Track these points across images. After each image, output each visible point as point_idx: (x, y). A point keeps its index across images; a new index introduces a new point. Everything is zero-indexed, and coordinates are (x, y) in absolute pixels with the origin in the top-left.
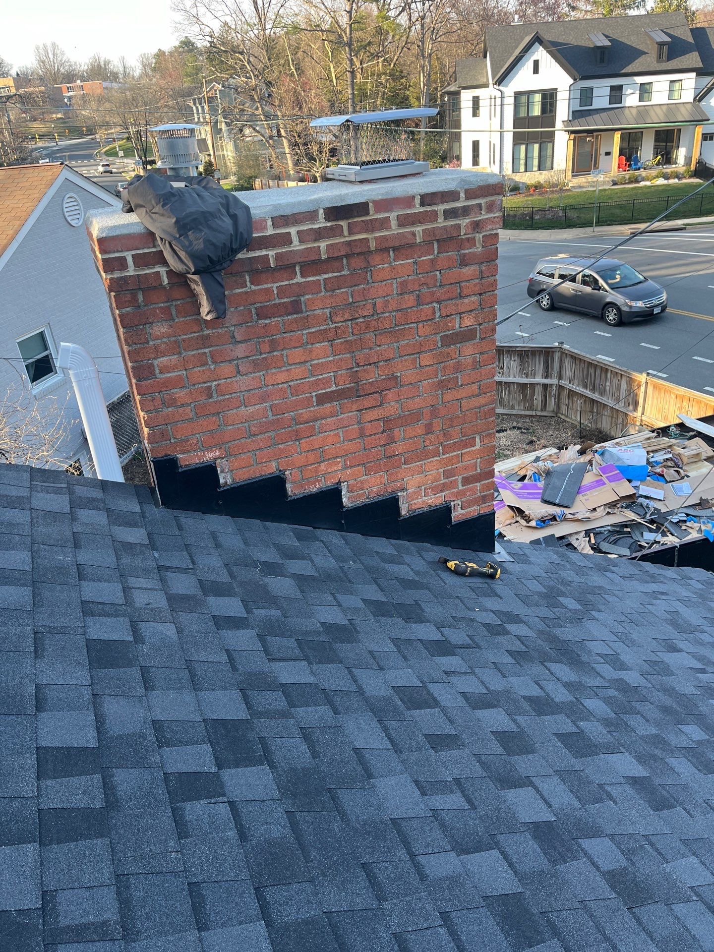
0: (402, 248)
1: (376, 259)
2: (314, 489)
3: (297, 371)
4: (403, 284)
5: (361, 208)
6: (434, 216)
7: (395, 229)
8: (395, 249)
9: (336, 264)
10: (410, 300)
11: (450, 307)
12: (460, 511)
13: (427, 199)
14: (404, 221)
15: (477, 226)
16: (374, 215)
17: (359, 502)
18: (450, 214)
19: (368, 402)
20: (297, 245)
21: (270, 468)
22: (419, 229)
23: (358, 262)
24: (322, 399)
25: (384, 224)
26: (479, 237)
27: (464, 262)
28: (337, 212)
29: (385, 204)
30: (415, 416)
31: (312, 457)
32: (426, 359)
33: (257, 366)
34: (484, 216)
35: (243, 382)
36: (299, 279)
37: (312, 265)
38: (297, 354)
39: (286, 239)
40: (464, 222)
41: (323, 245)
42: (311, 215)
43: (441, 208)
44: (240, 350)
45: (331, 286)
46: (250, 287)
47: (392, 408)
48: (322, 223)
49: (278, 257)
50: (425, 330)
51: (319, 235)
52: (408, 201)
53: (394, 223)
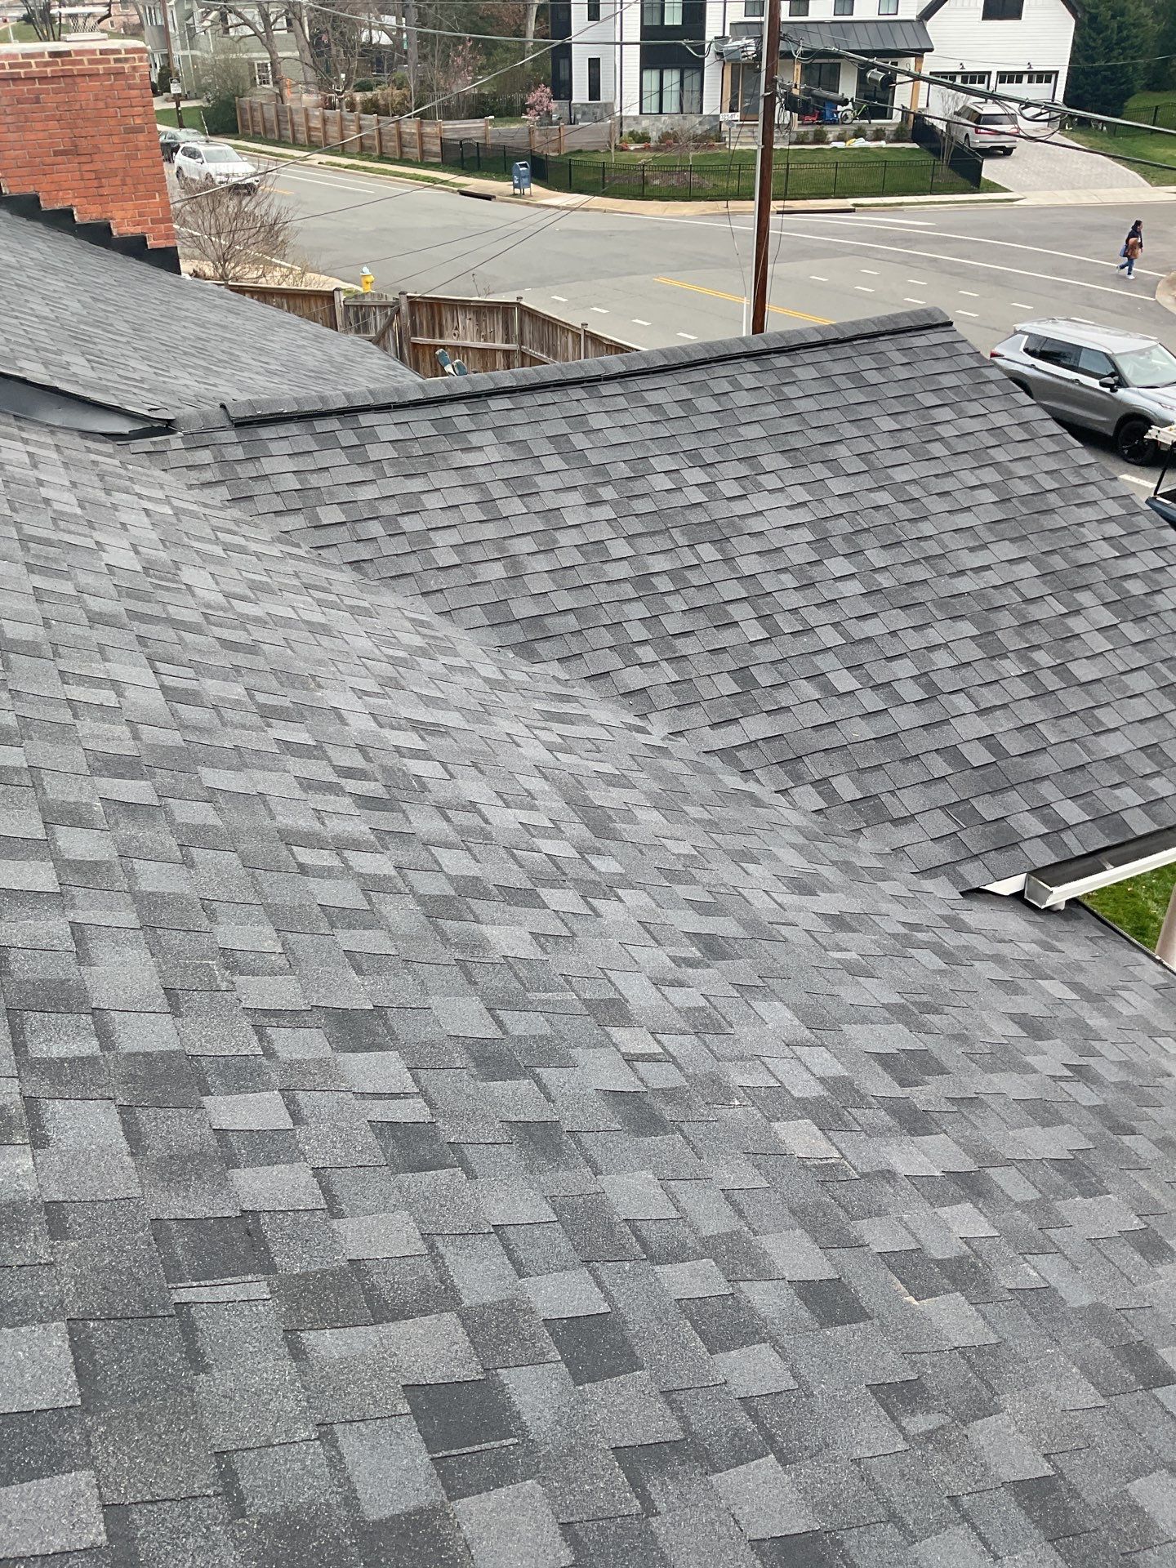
0: (93, 75)
1: (78, 80)
2: (58, 206)
3: (41, 135)
4: (96, 95)
5: (68, 53)
6: (108, 61)
7: (87, 65)
8: (89, 75)
9: (56, 80)
10: (101, 104)
11: (125, 111)
12: (152, 241)
13: (102, 52)
14: (91, 62)
15: (134, 68)
16: (74, 57)
17: (86, 221)
18: (117, 61)
19: (83, 159)
20: (34, 68)
21: (30, 190)
22: (101, 67)
23: (69, 80)
24: (56, 153)
25: (81, 62)
26: (137, 74)
27: (130, 87)
28: (54, 54)
29: (79, 52)
30: (113, 173)
31: (53, 187)
32: (115, 139)
33: (19, 129)
34: (137, 64)
35: (12, 136)
36: (37, 86)
37: (43, 79)
38: (39, 126)
39: (29, 65)
40: (127, 66)
41: (49, 69)
42: (41, 55)
43: (112, 57)
44: (9, 119)
45: (56, 92)
46: (12, 87)
47: (98, 166)
48: (47, 59)
49: (25, 73)
50: (112, 122)
51: (47, 64)
52: (93, 52)
53: (86, 62)
